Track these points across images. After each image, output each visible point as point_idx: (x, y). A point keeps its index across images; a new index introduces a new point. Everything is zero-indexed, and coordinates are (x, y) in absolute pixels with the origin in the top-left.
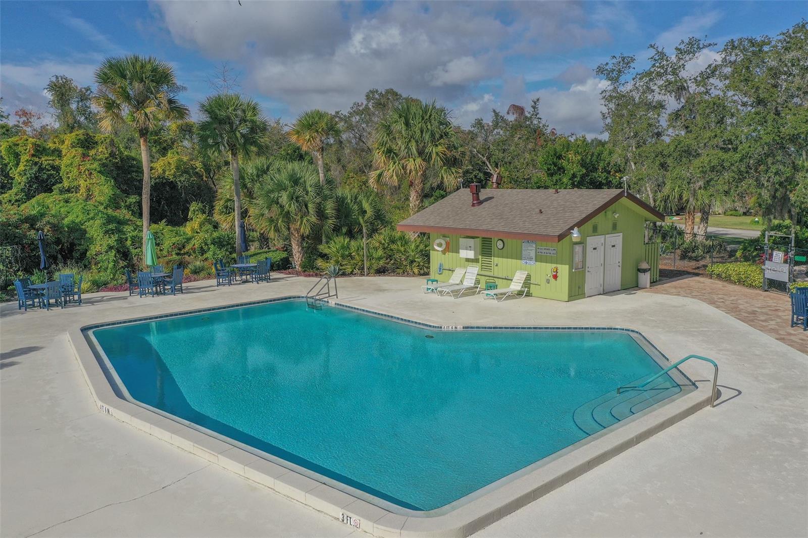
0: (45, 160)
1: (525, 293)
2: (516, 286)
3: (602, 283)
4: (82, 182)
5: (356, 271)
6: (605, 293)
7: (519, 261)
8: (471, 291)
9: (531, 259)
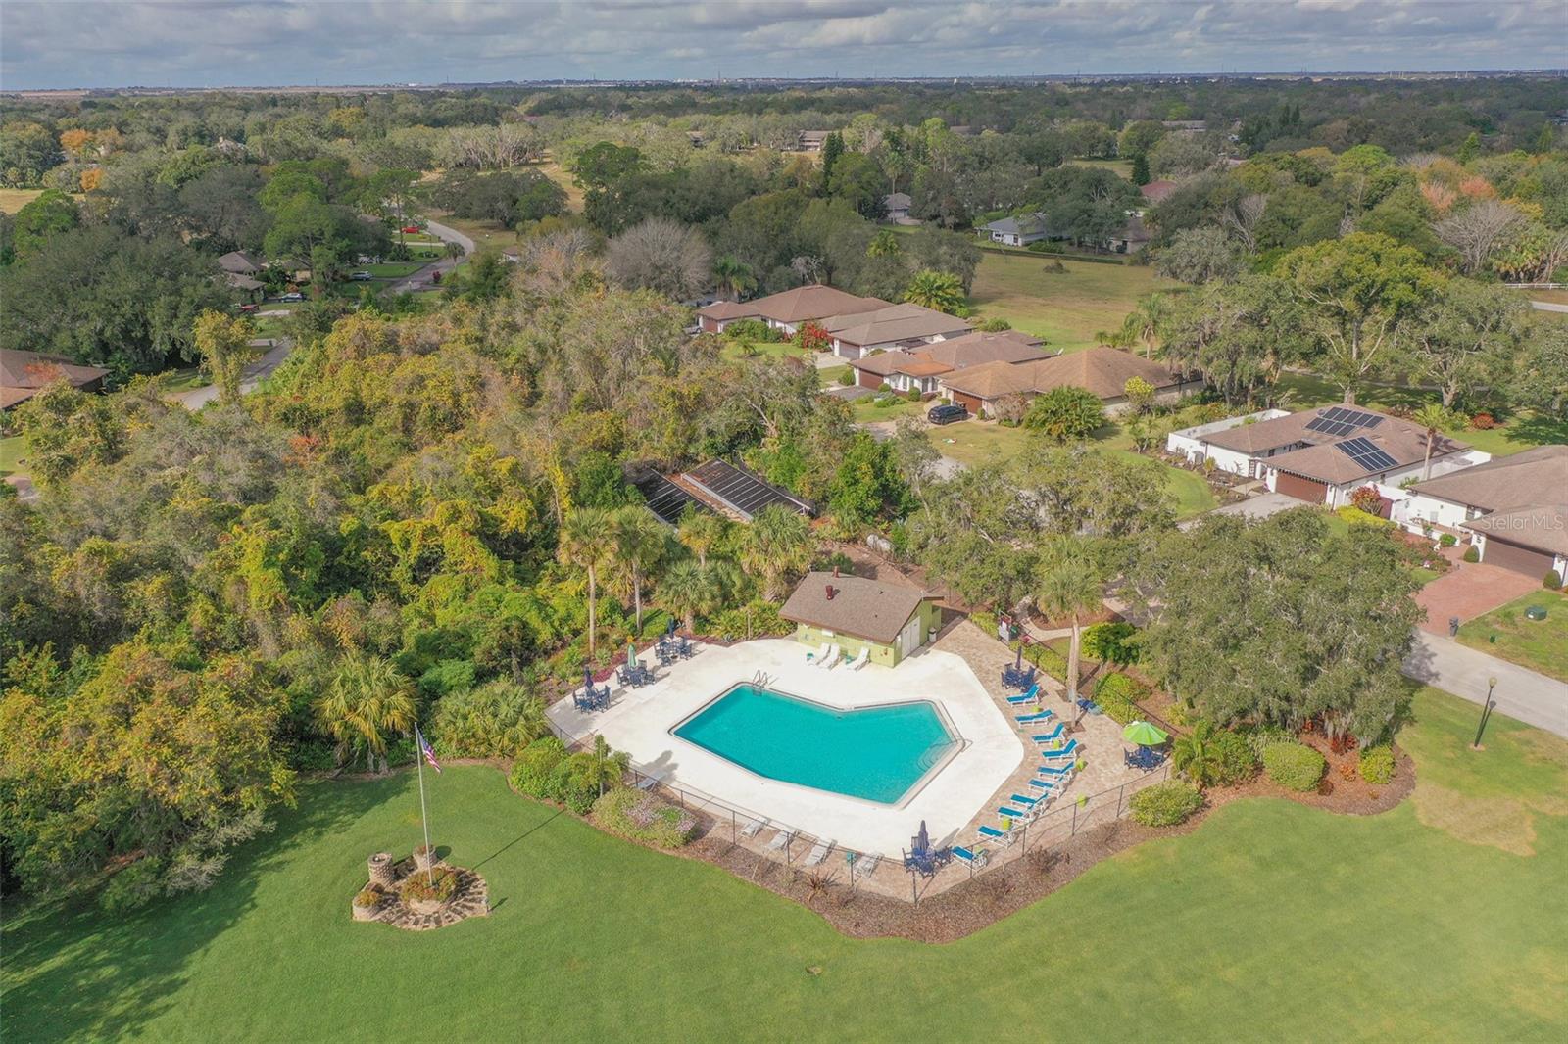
0: (431, 542)
1: (868, 661)
2: (863, 658)
3: (909, 643)
4: (467, 558)
5: (741, 636)
6: (911, 654)
8: (836, 663)
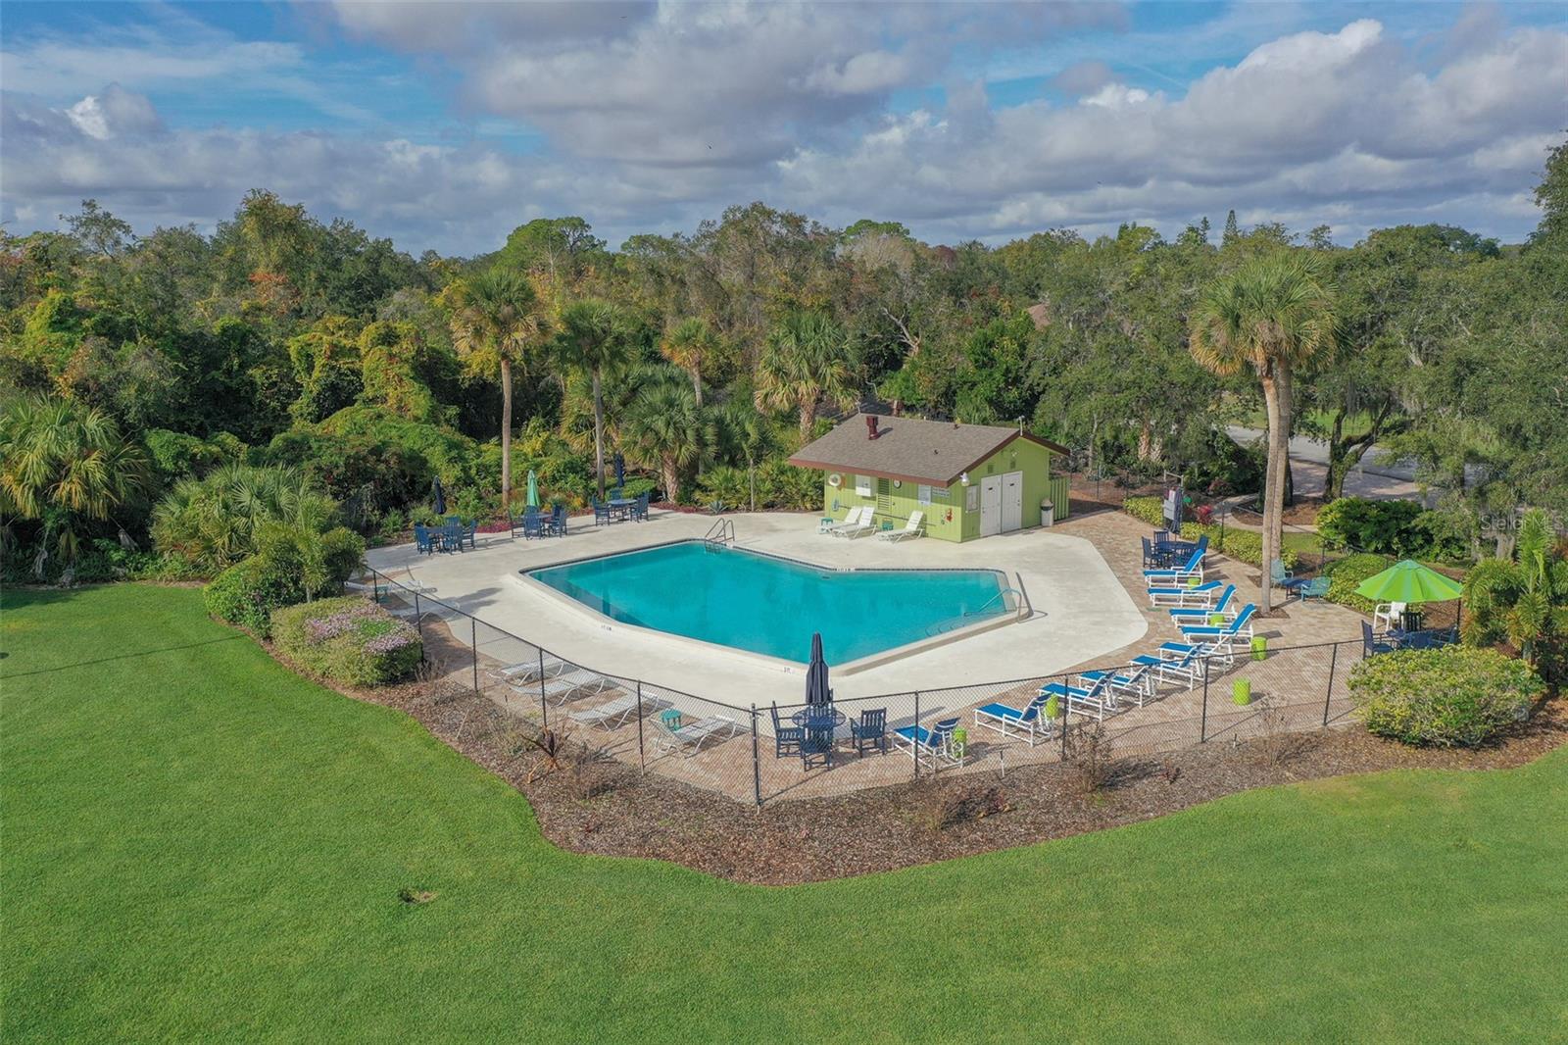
1: (921, 533)
2: (911, 526)
3: (999, 521)
5: (741, 506)
6: (1002, 533)
7: (915, 501)
8: (866, 532)
9: (927, 499)
